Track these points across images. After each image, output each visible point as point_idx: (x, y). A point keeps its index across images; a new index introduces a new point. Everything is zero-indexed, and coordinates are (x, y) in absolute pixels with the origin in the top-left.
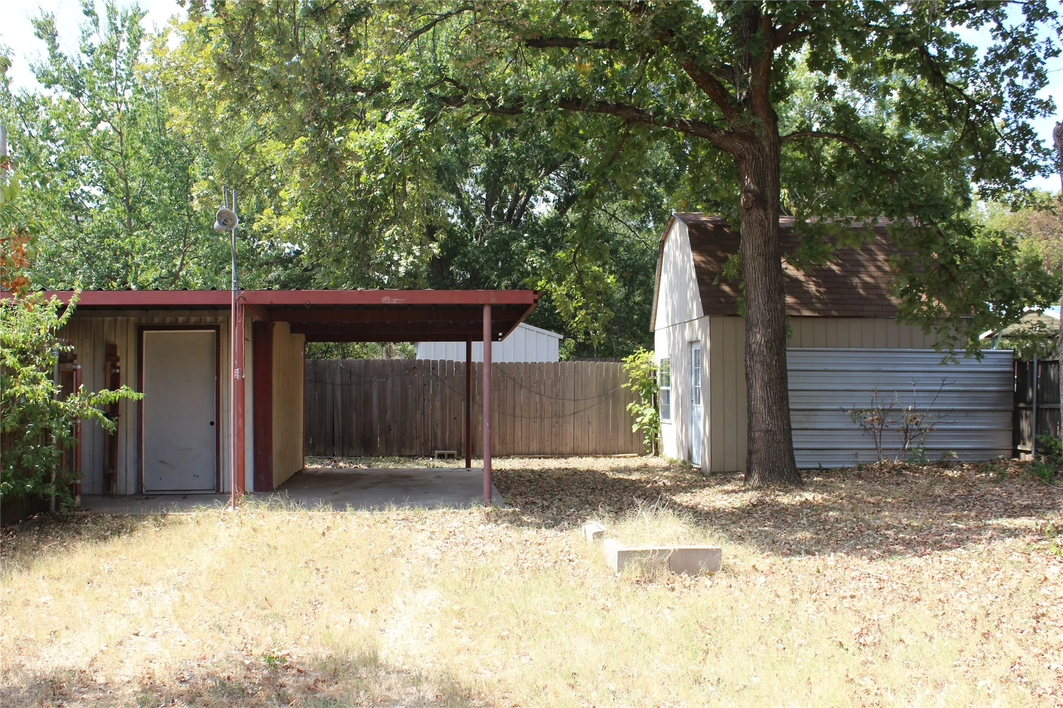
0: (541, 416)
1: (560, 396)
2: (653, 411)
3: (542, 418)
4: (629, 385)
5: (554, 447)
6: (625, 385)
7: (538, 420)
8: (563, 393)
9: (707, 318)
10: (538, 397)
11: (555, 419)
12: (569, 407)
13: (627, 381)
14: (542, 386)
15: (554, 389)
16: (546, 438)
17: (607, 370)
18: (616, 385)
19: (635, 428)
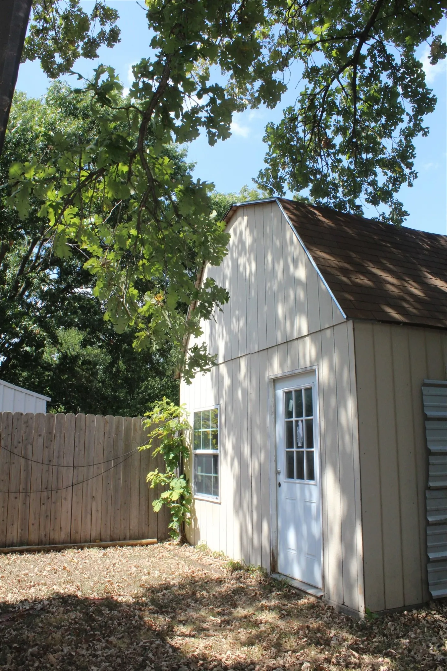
0: (25, 489)
1: (55, 461)
2: (184, 483)
3: (27, 493)
4: (149, 446)
5: (42, 533)
6: (144, 447)
7: (21, 496)
8: (58, 457)
9: (350, 323)
10: (23, 461)
11: (45, 494)
12: (67, 476)
13: (144, 441)
14: (30, 447)
15: (46, 451)
16: (32, 521)
17: (118, 427)
18: (128, 447)
19: (157, 506)
